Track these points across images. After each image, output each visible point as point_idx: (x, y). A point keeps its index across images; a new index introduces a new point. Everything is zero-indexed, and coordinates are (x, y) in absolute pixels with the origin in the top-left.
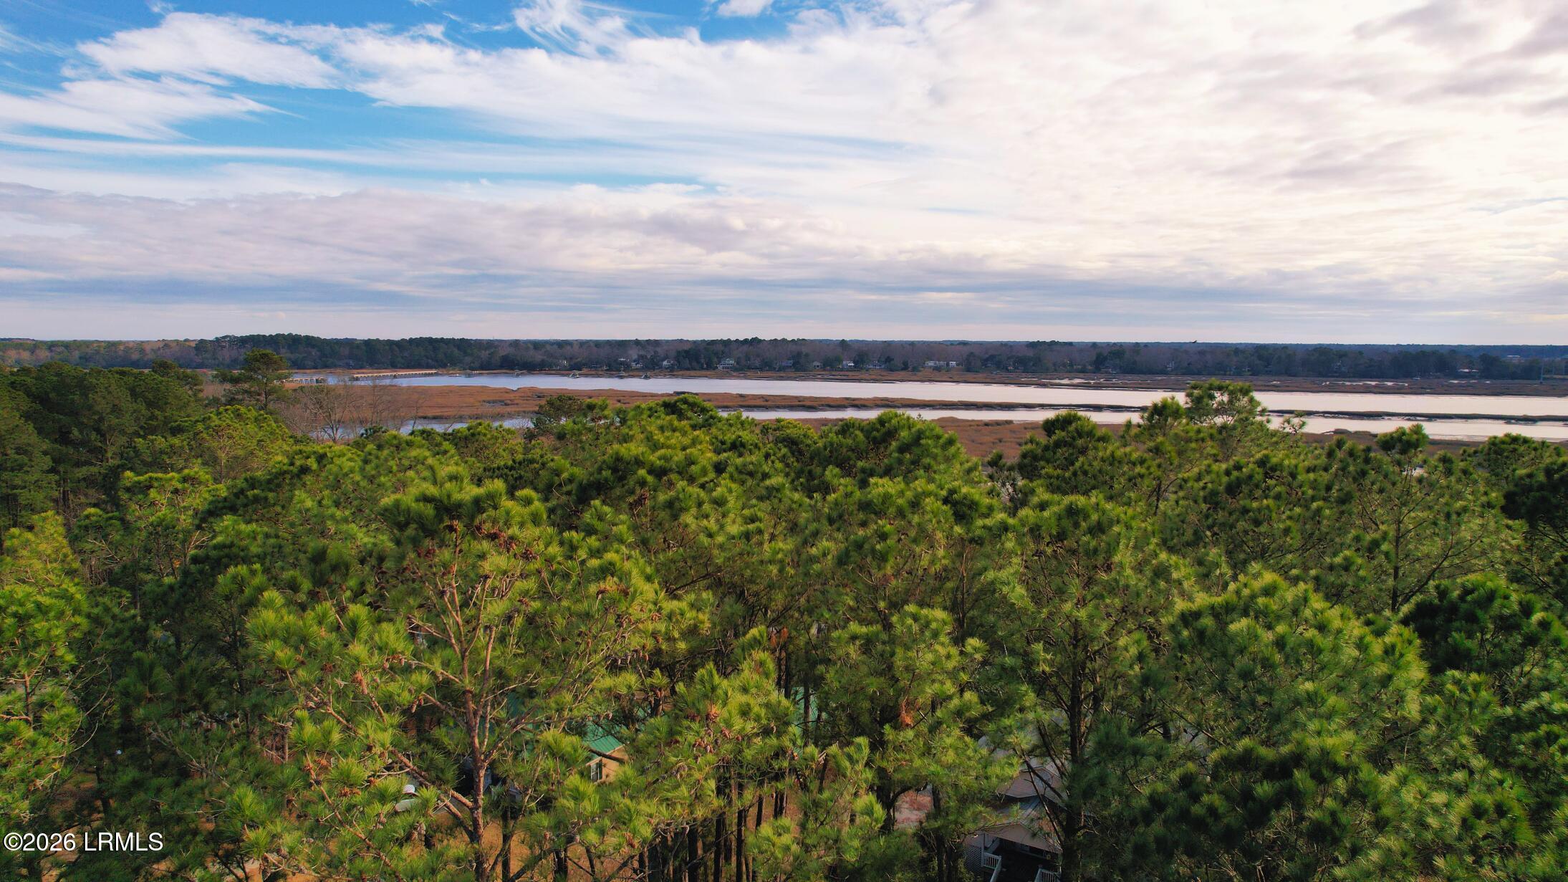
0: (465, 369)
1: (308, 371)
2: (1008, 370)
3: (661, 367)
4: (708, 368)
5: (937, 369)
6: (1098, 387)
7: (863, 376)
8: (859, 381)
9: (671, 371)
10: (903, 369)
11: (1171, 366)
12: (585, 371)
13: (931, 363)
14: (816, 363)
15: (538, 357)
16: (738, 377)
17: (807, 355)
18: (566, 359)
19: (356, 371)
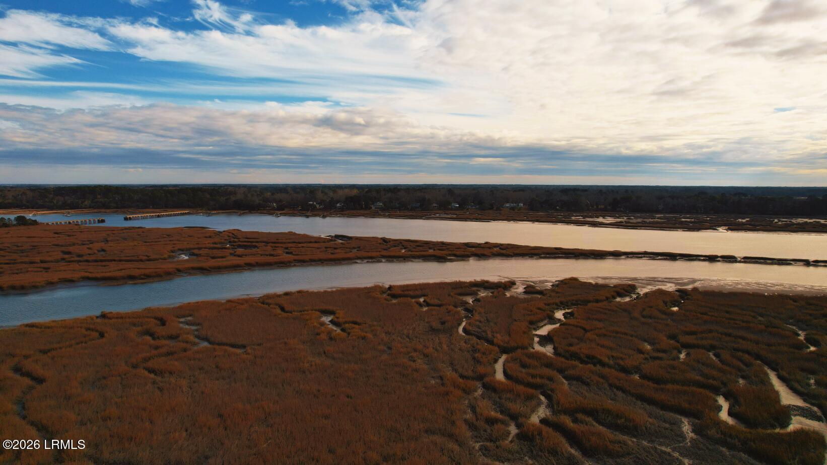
0: (209, 210)
3: (336, 207)
4: (364, 209)
7: (466, 216)
9: (341, 211)
10: (490, 209)
12: (286, 210)
13: (508, 205)
14: (434, 205)
15: (257, 201)
16: (384, 217)
17: (429, 200)
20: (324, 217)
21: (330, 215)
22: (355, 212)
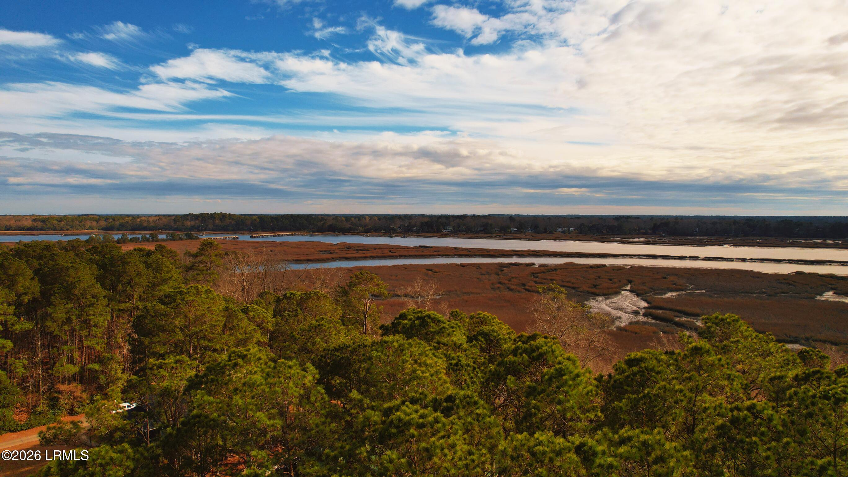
0: (309, 232)
1: (229, 232)
2: (603, 233)
3: (412, 231)
4: (437, 232)
5: (563, 232)
6: (654, 243)
7: (522, 237)
8: (520, 239)
9: (418, 233)
10: (544, 232)
11: (696, 231)
12: (372, 233)
13: (560, 229)
14: (496, 229)
15: (348, 225)
16: (454, 237)
17: (491, 225)
18: (362, 226)
19: (253, 232)
20: (405, 237)
21: (410, 236)
22: (429, 234)
